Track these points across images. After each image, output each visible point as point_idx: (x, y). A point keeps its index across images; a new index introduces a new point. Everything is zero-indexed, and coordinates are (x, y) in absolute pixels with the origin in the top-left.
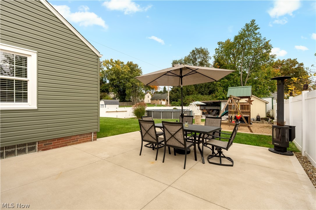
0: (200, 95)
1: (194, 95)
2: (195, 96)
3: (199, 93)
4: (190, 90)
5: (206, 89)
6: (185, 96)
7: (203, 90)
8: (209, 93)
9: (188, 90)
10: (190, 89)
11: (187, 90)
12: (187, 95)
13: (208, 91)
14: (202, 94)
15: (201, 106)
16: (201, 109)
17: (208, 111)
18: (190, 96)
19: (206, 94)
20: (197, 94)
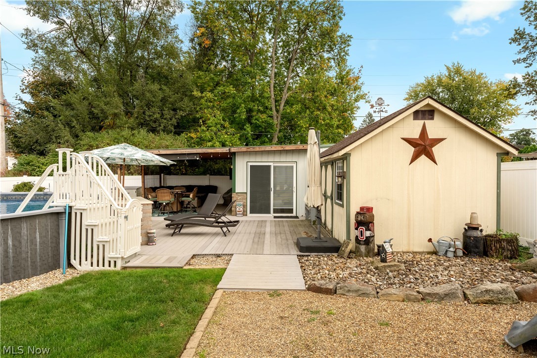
0: (143, 132)
1: (118, 130)
2: (124, 133)
3: (141, 125)
4: (102, 110)
5: (168, 113)
6: (80, 134)
7: (157, 116)
8: (175, 127)
9: (95, 111)
10: (102, 105)
11: (91, 113)
12: (93, 129)
13: (174, 121)
14: (153, 130)
15: (146, 174)
16: (149, 185)
17: (178, 196)
18: (104, 132)
19: (166, 131)
20: (132, 129)
